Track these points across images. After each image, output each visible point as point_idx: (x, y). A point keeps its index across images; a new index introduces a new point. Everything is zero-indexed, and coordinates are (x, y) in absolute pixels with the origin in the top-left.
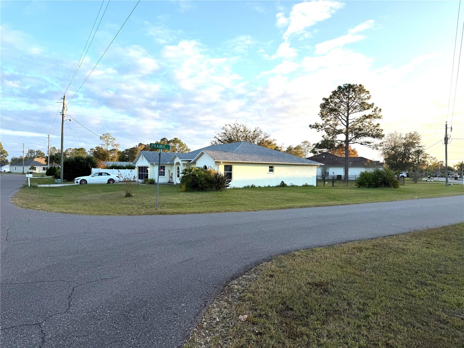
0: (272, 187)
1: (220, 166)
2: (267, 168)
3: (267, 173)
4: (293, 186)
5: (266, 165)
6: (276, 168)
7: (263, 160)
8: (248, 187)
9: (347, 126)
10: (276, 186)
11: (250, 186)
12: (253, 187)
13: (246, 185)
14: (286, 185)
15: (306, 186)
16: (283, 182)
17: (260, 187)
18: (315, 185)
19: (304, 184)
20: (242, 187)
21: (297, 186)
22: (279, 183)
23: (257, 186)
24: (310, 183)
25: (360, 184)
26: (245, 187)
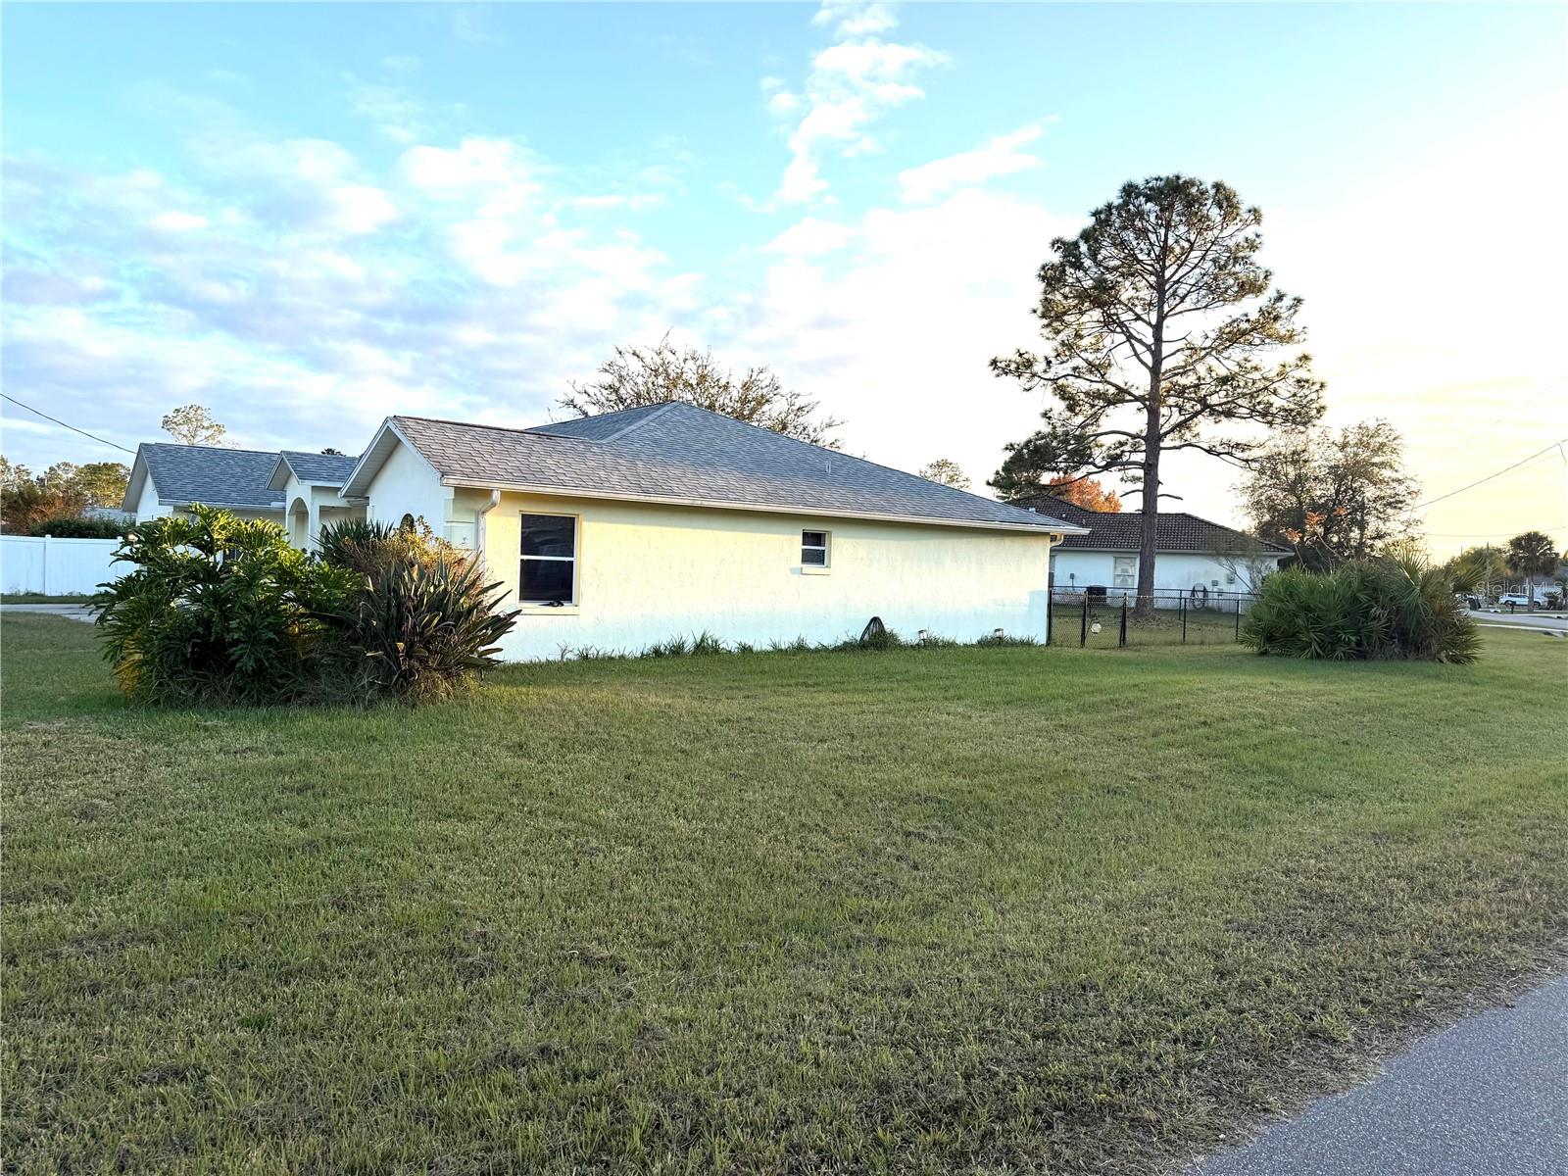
0: (817, 650)
1: (491, 520)
2: (792, 543)
3: (793, 571)
4: (929, 645)
5: (786, 526)
6: (842, 546)
7: (769, 497)
8: (677, 651)
10: (840, 643)
11: (689, 646)
12: (706, 650)
13: (664, 639)
14: (892, 636)
15: (996, 643)
16: (875, 620)
17: (746, 650)
18: (1041, 638)
19: (989, 633)
20: (639, 655)
21: (950, 645)
22: (856, 632)
23: (730, 642)
24: (1015, 632)
25: (1269, 638)
26: (657, 652)
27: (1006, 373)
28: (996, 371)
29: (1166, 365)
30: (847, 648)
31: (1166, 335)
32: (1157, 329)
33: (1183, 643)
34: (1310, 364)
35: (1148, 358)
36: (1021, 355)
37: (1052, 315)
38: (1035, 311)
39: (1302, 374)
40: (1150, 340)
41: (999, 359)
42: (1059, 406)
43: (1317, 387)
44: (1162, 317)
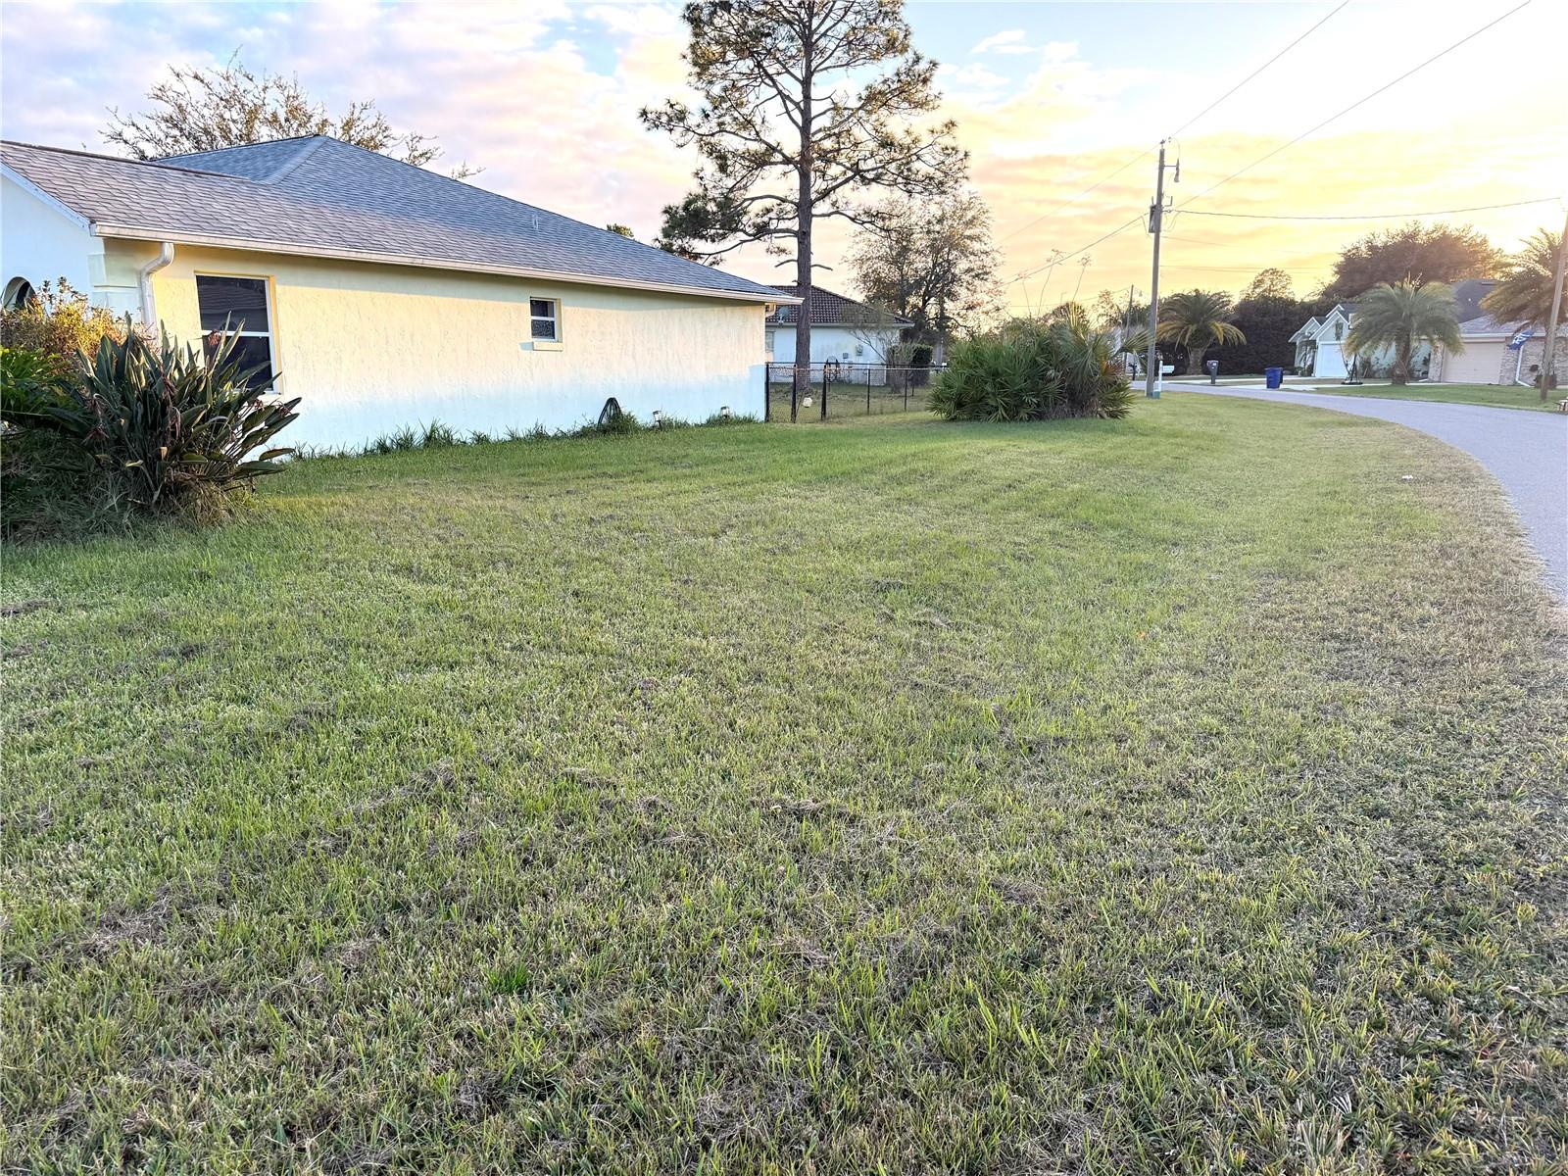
0: (556, 438)
1: (158, 282)
2: (517, 312)
3: (524, 346)
4: (663, 426)
5: (511, 291)
6: (571, 314)
7: (493, 255)
8: (405, 444)
9: (805, 130)
10: (578, 428)
11: (419, 438)
12: (437, 441)
13: (389, 431)
14: (629, 419)
15: (723, 421)
16: (612, 402)
17: (481, 440)
18: (761, 416)
19: (716, 412)
20: (361, 451)
21: (682, 426)
22: (592, 415)
23: (463, 433)
24: (739, 410)
25: (959, 405)
26: (383, 448)
27: (657, 126)
28: (647, 124)
29: (815, 126)
30: (585, 433)
31: (815, 93)
32: (806, 83)
33: (868, 413)
34: (955, 131)
35: (797, 116)
36: (672, 106)
37: (703, 64)
38: (684, 57)
39: (947, 141)
40: (798, 96)
41: (648, 110)
42: (710, 167)
43: (961, 155)
44: (810, 73)
